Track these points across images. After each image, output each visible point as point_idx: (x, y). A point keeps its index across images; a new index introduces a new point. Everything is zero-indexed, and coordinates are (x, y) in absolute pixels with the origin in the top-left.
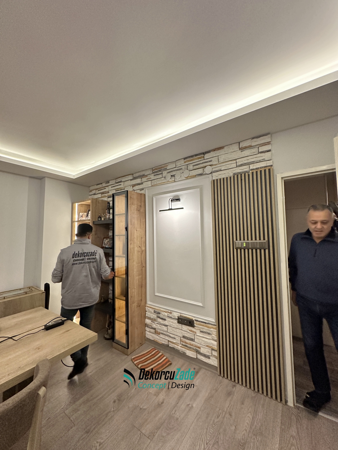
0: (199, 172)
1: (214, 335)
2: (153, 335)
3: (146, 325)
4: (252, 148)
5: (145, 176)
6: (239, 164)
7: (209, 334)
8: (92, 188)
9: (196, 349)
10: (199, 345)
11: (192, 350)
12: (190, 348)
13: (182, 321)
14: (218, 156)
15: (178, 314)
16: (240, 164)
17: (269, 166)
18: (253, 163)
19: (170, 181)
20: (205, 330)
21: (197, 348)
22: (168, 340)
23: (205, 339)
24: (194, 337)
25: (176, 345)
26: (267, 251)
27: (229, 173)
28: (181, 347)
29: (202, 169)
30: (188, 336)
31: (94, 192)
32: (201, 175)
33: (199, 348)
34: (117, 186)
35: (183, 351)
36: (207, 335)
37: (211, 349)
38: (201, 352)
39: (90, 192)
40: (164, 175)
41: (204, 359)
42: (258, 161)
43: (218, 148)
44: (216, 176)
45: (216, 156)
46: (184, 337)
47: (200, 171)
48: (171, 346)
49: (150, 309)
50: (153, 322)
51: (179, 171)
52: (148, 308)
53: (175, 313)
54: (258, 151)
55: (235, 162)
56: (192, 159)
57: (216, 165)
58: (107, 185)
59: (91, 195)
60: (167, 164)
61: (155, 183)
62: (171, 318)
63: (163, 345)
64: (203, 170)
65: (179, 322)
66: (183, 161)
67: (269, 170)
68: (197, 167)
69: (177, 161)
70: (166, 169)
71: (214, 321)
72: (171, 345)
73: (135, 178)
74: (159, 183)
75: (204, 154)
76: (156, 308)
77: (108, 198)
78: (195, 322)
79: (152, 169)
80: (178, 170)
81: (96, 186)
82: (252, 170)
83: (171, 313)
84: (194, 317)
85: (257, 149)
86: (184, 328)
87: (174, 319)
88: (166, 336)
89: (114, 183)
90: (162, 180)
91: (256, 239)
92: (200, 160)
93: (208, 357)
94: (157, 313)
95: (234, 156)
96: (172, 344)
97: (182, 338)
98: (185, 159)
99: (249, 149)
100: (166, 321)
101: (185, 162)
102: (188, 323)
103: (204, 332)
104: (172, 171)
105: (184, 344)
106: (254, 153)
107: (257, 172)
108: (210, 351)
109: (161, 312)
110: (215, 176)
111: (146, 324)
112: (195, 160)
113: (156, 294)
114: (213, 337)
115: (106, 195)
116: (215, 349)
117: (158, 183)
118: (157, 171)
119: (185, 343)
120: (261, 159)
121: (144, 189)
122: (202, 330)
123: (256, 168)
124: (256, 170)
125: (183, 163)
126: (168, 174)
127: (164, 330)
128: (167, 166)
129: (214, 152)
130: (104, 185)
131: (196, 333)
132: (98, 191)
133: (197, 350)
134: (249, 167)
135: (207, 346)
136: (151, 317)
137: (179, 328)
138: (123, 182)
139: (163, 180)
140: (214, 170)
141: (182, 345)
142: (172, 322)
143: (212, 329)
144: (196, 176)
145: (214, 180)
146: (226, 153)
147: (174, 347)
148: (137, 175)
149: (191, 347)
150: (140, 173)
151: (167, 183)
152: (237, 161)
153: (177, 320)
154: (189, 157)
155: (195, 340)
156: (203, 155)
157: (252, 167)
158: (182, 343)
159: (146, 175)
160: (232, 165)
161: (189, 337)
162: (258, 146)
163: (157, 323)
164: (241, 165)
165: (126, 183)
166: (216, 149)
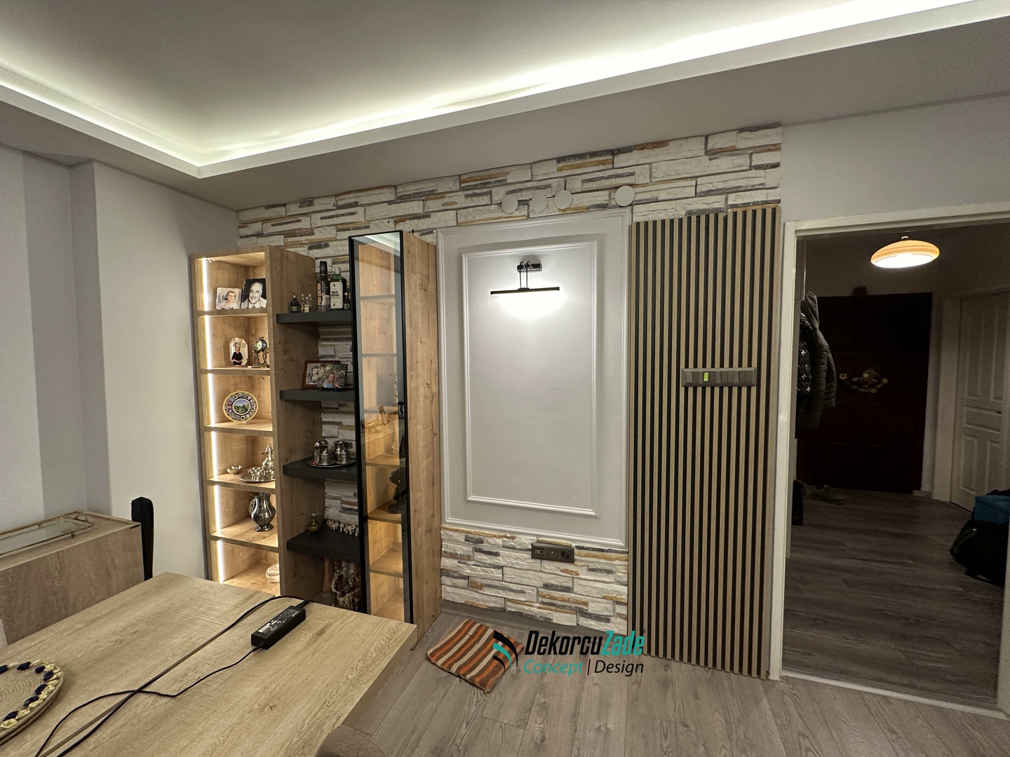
0: (599, 198)
1: (622, 573)
2: (463, 592)
3: (444, 572)
4: (737, 155)
5: (438, 196)
6: (702, 190)
7: (609, 572)
8: (247, 216)
9: (576, 607)
10: (584, 599)
11: (566, 610)
12: (564, 607)
13: (542, 552)
14: (650, 164)
15: (532, 538)
16: (705, 189)
17: (773, 202)
18: (737, 190)
19: (515, 217)
20: (599, 567)
21: (578, 606)
22: (505, 596)
23: (600, 584)
24: (571, 583)
25: (525, 607)
26: (754, 390)
27: (676, 210)
28: (539, 608)
29: (607, 192)
30: (557, 583)
31: (257, 227)
32: (604, 207)
33: (586, 604)
34: (343, 215)
35: (544, 616)
36: (604, 574)
37: (612, 602)
38: (590, 611)
39: (240, 227)
40: (496, 198)
41: (595, 624)
42: (749, 188)
43: (653, 143)
44: (643, 214)
45: (645, 164)
46: (546, 586)
47: (602, 197)
48: (514, 610)
49: (455, 534)
50: (465, 564)
51: (542, 191)
52: (447, 532)
53: (522, 536)
54: (751, 163)
55: (693, 183)
56: (579, 162)
57: (643, 185)
58: (305, 212)
59: (247, 236)
60: (507, 170)
61: (470, 218)
62: (513, 548)
63: (492, 610)
64: (610, 194)
65: (534, 557)
66: (553, 166)
67: (774, 211)
68: (595, 186)
69: (538, 165)
70: (503, 183)
71: (622, 544)
72: (511, 607)
73: (402, 199)
74: (482, 218)
75: (614, 153)
76: (472, 530)
77: (310, 248)
78: (576, 551)
79: (458, 177)
80: (538, 188)
81: (263, 209)
82: (733, 206)
83: (513, 538)
84: (573, 541)
85: (748, 156)
86: (547, 567)
87: (520, 550)
88: (500, 591)
89: (331, 207)
90: (490, 212)
91: (731, 365)
92: (601, 167)
93: (606, 620)
94: (475, 542)
95: (692, 168)
96: (514, 605)
97: (540, 589)
98: (560, 160)
99: (730, 155)
100: (500, 557)
101: (560, 170)
102: (560, 556)
103: (598, 569)
104: (520, 190)
105: (545, 600)
106: (740, 166)
107: (745, 213)
108: (610, 606)
109: (485, 539)
110: (639, 214)
111: (442, 570)
112: (588, 166)
113: (470, 499)
114: (620, 577)
115: (303, 239)
116: (622, 601)
117: (477, 218)
118: (478, 184)
119: (551, 598)
120: (756, 182)
121: (434, 231)
122: (592, 566)
123: (744, 204)
124: (744, 209)
125: (555, 170)
126: (510, 196)
127: (493, 577)
128: (507, 174)
129: (641, 151)
130: (294, 209)
131: (578, 574)
132: (273, 225)
133: (579, 608)
134: (726, 199)
135: (604, 598)
136: (459, 552)
137: (535, 569)
138: (361, 205)
139: (494, 212)
140: (639, 197)
141: (543, 603)
142: (517, 558)
143: (617, 562)
144: (589, 208)
145: (638, 224)
146: (673, 158)
147: (521, 611)
148: (411, 189)
149: (565, 604)
150: (422, 186)
151: (506, 219)
152: (700, 180)
153: (530, 553)
154: (574, 157)
155: (576, 589)
156: (611, 157)
157: (733, 199)
158: (540, 599)
159: (439, 191)
160: (686, 190)
161: (560, 584)
162: (749, 152)
163: (474, 565)
164: (707, 192)
165: (374, 211)
166: (647, 144)
